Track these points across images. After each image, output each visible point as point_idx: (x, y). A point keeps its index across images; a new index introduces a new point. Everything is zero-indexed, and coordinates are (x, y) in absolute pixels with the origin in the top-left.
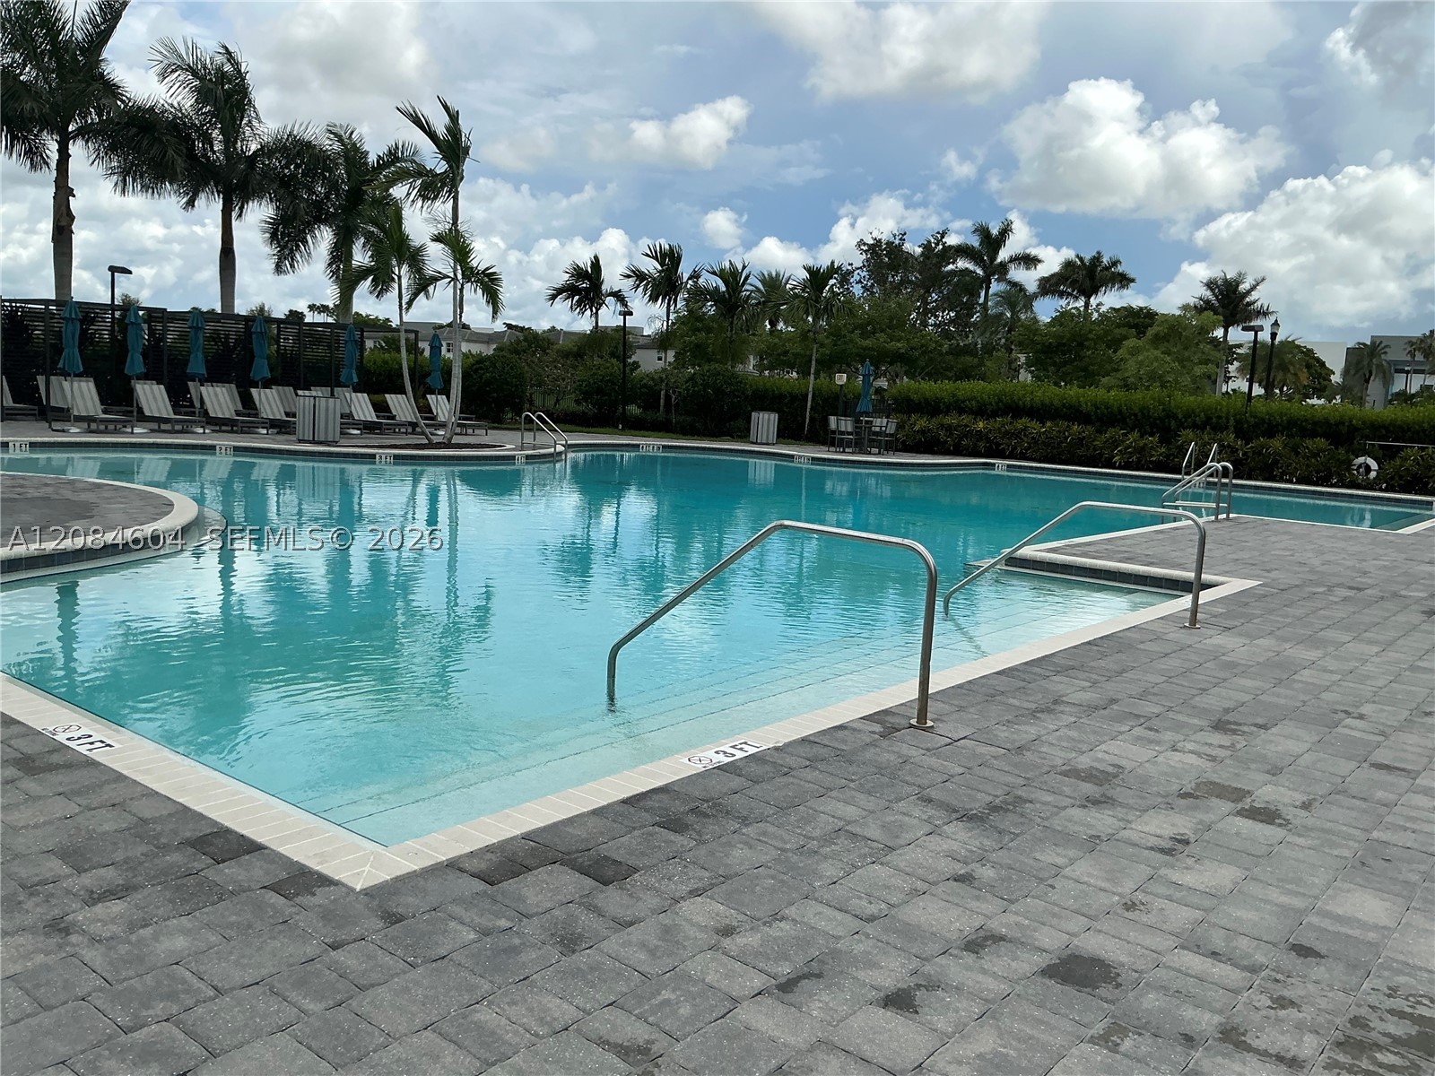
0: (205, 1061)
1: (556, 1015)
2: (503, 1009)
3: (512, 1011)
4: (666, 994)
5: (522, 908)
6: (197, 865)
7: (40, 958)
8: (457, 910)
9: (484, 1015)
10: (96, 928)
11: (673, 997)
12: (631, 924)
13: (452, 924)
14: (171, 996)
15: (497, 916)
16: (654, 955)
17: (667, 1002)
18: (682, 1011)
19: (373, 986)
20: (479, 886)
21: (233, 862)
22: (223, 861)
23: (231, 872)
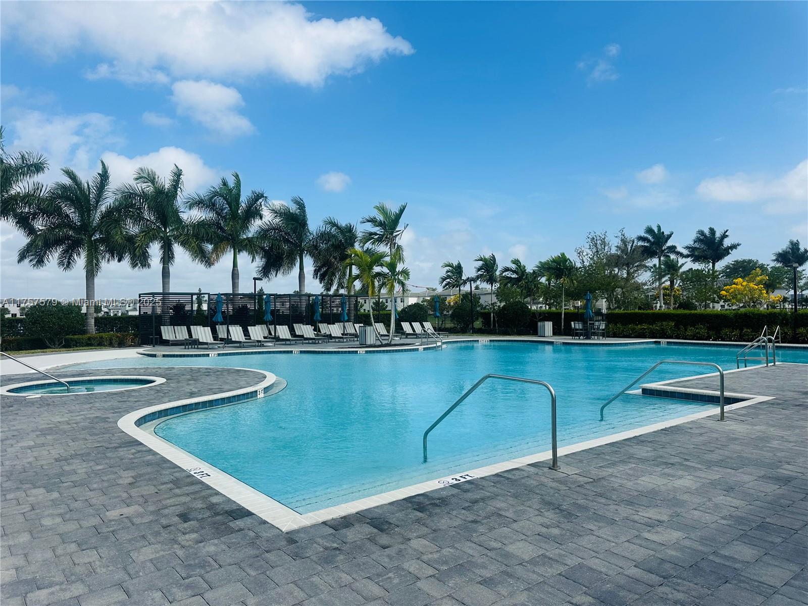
0: (208, 590)
1: (343, 580)
2: (323, 577)
3: (326, 578)
4: (391, 575)
5: (345, 540)
6: (227, 521)
7: (162, 553)
8: (319, 540)
9: (316, 579)
10: (183, 543)
11: (393, 576)
12: (387, 547)
13: (315, 545)
14: (203, 567)
15: (333, 542)
16: (391, 560)
17: (389, 578)
18: (394, 581)
19: (277, 566)
20: (331, 531)
21: (240, 520)
22: (237, 519)
23: (239, 523)
